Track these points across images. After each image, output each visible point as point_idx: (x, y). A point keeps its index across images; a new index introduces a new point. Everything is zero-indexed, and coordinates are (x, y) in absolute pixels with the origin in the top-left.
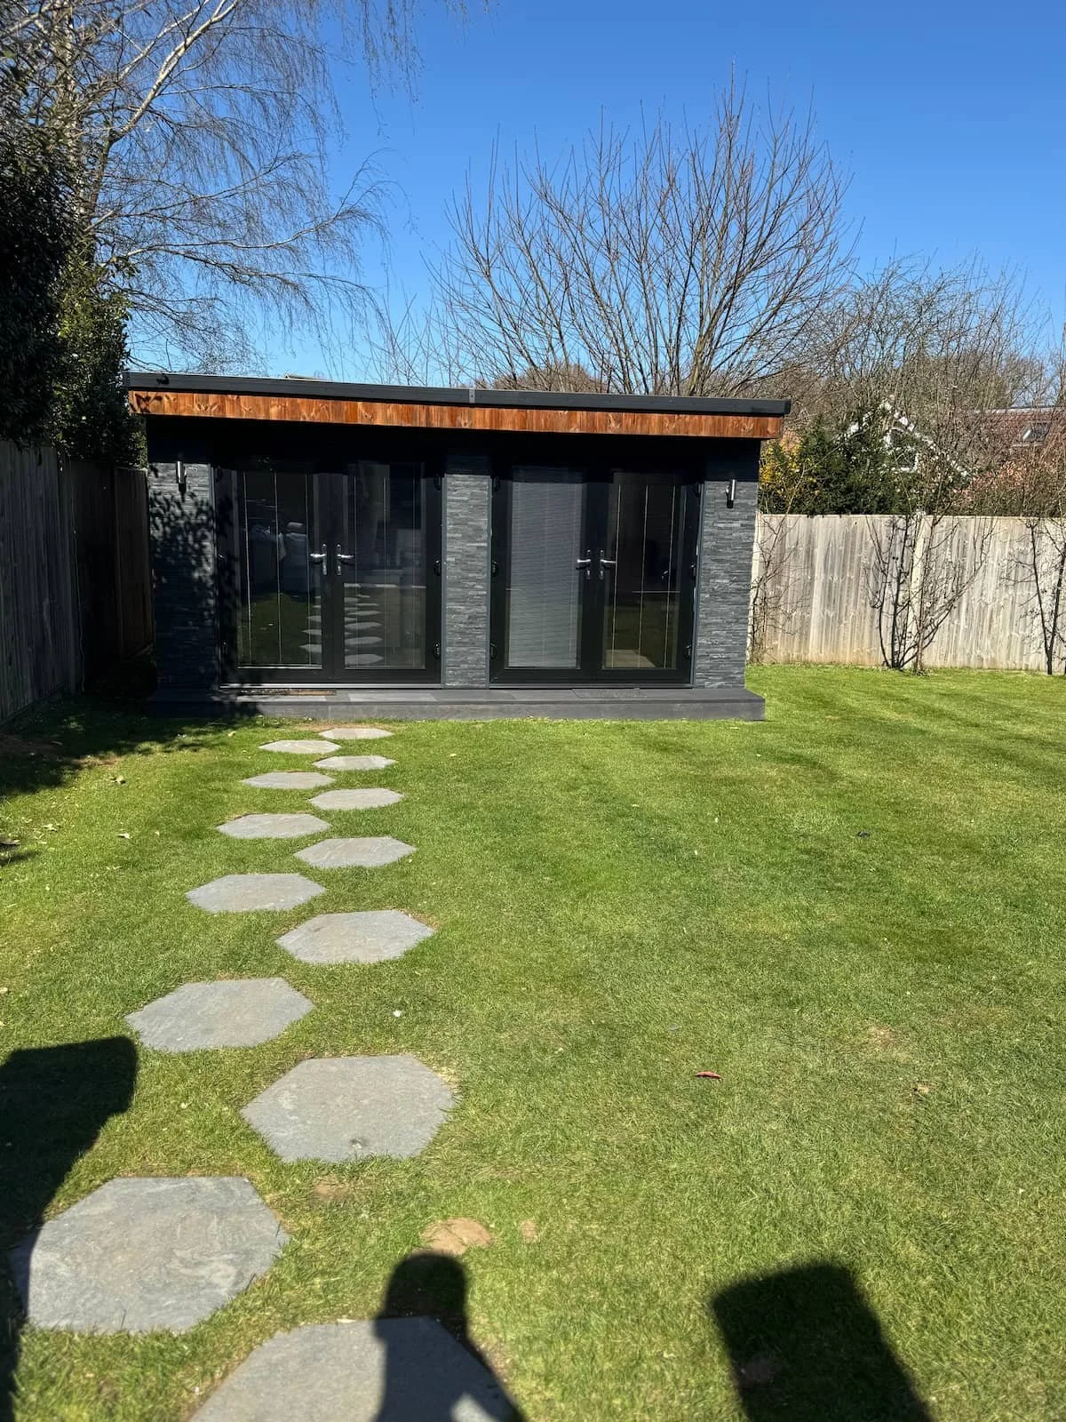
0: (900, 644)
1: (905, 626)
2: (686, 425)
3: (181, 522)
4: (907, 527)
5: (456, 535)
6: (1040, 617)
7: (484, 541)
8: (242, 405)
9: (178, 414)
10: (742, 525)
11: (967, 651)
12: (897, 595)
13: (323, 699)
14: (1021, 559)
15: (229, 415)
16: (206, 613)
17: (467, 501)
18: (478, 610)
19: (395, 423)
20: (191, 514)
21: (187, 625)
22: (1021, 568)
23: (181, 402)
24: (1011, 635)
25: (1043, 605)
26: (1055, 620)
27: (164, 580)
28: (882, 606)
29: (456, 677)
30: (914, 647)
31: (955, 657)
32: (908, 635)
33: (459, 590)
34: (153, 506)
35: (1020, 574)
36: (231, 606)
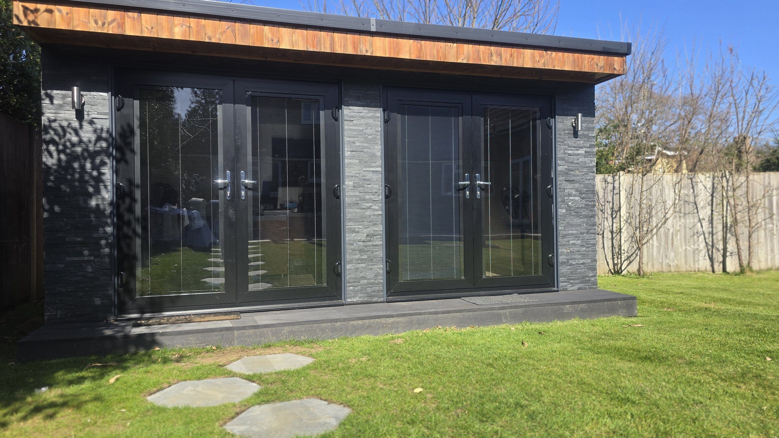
0: (618, 258)
1: (620, 246)
2: (553, 60)
3: (79, 149)
4: (614, 181)
5: (354, 161)
6: (702, 236)
7: (378, 166)
8: (144, 23)
9: (71, 28)
10: (586, 152)
11: (660, 261)
12: (612, 225)
13: (228, 324)
14: (687, 199)
15: (129, 32)
16: (103, 242)
17: (362, 130)
18: (375, 229)
19: (301, 47)
20: (90, 141)
21: (82, 255)
22: (687, 205)
23: (76, 16)
24: (686, 249)
25: (704, 228)
26: (712, 237)
27: (57, 209)
28: (603, 233)
29: (356, 293)
30: (627, 259)
31: (653, 265)
32: (623, 252)
33: (357, 210)
34: (47, 133)
35: (687, 209)
36: (130, 233)
